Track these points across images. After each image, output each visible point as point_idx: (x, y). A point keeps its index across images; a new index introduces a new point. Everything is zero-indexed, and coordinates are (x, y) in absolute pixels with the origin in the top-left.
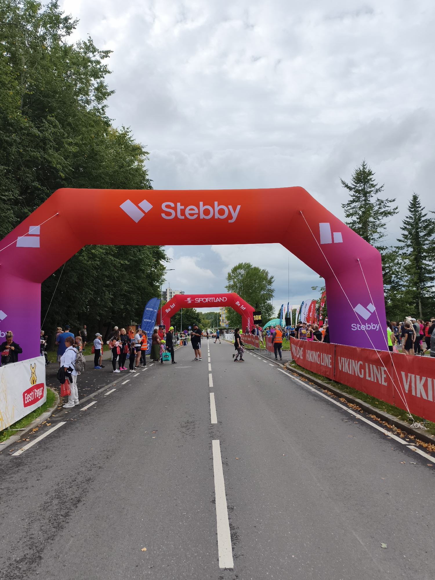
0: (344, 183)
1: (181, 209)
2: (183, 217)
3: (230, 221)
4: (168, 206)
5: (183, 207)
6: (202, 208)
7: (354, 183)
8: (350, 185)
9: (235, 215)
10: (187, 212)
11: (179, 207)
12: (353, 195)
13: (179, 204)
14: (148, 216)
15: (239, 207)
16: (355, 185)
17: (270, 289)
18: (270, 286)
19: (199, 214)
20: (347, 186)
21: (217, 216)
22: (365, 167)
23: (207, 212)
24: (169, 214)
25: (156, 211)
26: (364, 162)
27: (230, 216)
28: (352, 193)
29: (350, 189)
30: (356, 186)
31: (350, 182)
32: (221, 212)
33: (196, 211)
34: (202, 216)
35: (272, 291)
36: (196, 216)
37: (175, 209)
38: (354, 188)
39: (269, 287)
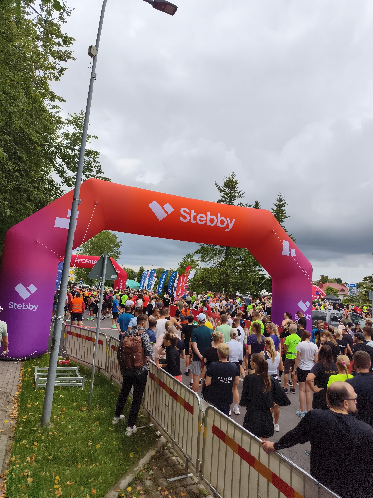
0: (217, 185)
1: (194, 216)
2: (195, 222)
3: (227, 230)
4: (185, 212)
5: (196, 214)
6: (209, 217)
7: (224, 187)
8: (221, 188)
9: (231, 226)
10: (198, 218)
11: (193, 214)
12: (223, 196)
13: (193, 211)
14: (169, 216)
15: (234, 220)
16: (224, 188)
17: (118, 252)
18: (118, 249)
19: (206, 221)
20: (219, 188)
21: (219, 225)
22: (233, 176)
23: (212, 221)
24: (185, 218)
25: (176, 213)
26: (233, 173)
27: (227, 226)
28: (222, 195)
29: (221, 191)
30: (225, 190)
31: (221, 186)
32: (222, 222)
33: (205, 219)
34: (208, 223)
35: (119, 253)
36: (204, 222)
37: (190, 214)
38: (224, 191)
39: (116, 250)
